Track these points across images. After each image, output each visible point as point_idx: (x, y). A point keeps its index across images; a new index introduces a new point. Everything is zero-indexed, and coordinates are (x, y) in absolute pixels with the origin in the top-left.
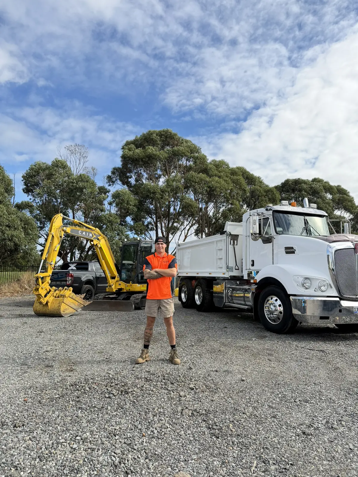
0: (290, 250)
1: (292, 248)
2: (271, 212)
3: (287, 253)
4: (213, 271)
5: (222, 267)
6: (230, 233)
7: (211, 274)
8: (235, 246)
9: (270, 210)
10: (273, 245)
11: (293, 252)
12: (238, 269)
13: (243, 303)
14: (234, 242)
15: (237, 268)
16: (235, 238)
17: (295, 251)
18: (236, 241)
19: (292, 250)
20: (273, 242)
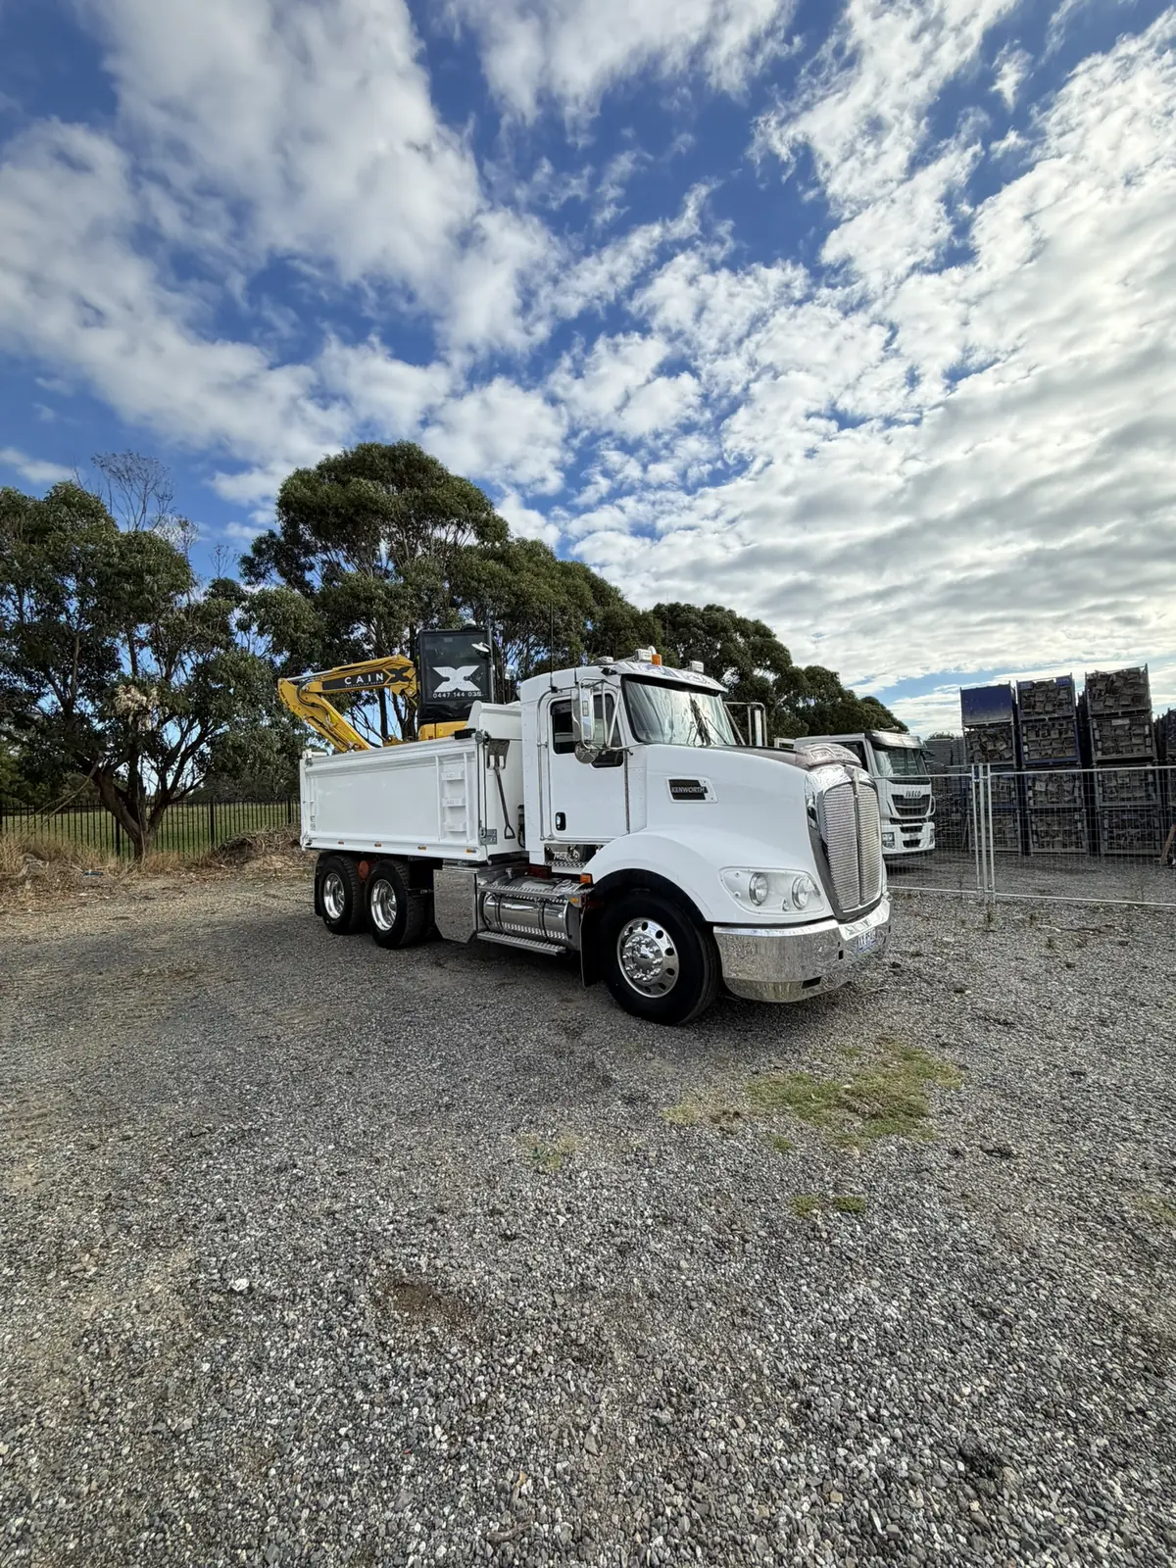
0: (687, 790)
1: (696, 783)
2: (616, 680)
3: (677, 796)
4: (434, 840)
5: (464, 832)
6: (487, 734)
7: (424, 848)
8: (502, 773)
9: (614, 673)
10: (626, 772)
11: (700, 796)
12: (513, 837)
13: (537, 932)
14: (497, 761)
15: (509, 833)
16: (497, 747)
17: (706, 791)
18: (501, 758)
19: (694, 790)
20: (626, 765)
